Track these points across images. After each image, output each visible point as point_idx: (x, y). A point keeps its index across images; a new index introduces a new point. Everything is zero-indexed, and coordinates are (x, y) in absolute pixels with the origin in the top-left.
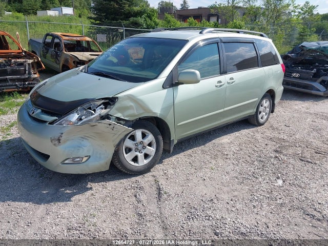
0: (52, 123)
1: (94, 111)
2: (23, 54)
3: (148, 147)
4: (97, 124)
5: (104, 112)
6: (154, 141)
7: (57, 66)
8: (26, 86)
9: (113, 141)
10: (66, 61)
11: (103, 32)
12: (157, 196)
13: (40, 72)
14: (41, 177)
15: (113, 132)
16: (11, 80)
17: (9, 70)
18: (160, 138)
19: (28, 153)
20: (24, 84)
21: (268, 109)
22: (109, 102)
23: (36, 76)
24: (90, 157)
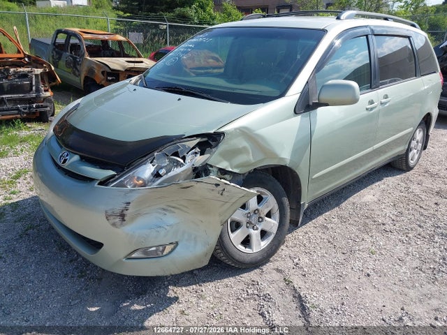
0: (104, 182)
1: (184, 158)
2: (26, 59)
3: (267, 218)
4: (193, 183)
5: (199, 160)
6: (276, 207)
7: (77, 79)
8: (34, 110)
9: (220, 215)
10: (91, 71)
11: (138, 29)
12: (299, 313)
13: (53, 88)
14: (82, 277)
15: (222, 198)
16: (10, 100)
17: (5, 85)
18: (286, 201)
19: (51, 228)
20: (30, 108)
21: (420, 145)
22: (209, 141)
23: (49, 94)
24: (177, 243)
